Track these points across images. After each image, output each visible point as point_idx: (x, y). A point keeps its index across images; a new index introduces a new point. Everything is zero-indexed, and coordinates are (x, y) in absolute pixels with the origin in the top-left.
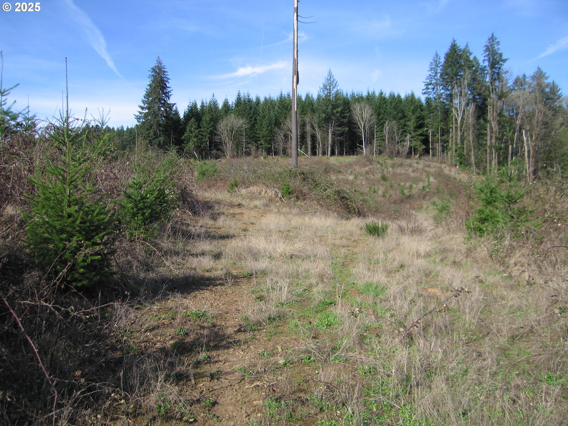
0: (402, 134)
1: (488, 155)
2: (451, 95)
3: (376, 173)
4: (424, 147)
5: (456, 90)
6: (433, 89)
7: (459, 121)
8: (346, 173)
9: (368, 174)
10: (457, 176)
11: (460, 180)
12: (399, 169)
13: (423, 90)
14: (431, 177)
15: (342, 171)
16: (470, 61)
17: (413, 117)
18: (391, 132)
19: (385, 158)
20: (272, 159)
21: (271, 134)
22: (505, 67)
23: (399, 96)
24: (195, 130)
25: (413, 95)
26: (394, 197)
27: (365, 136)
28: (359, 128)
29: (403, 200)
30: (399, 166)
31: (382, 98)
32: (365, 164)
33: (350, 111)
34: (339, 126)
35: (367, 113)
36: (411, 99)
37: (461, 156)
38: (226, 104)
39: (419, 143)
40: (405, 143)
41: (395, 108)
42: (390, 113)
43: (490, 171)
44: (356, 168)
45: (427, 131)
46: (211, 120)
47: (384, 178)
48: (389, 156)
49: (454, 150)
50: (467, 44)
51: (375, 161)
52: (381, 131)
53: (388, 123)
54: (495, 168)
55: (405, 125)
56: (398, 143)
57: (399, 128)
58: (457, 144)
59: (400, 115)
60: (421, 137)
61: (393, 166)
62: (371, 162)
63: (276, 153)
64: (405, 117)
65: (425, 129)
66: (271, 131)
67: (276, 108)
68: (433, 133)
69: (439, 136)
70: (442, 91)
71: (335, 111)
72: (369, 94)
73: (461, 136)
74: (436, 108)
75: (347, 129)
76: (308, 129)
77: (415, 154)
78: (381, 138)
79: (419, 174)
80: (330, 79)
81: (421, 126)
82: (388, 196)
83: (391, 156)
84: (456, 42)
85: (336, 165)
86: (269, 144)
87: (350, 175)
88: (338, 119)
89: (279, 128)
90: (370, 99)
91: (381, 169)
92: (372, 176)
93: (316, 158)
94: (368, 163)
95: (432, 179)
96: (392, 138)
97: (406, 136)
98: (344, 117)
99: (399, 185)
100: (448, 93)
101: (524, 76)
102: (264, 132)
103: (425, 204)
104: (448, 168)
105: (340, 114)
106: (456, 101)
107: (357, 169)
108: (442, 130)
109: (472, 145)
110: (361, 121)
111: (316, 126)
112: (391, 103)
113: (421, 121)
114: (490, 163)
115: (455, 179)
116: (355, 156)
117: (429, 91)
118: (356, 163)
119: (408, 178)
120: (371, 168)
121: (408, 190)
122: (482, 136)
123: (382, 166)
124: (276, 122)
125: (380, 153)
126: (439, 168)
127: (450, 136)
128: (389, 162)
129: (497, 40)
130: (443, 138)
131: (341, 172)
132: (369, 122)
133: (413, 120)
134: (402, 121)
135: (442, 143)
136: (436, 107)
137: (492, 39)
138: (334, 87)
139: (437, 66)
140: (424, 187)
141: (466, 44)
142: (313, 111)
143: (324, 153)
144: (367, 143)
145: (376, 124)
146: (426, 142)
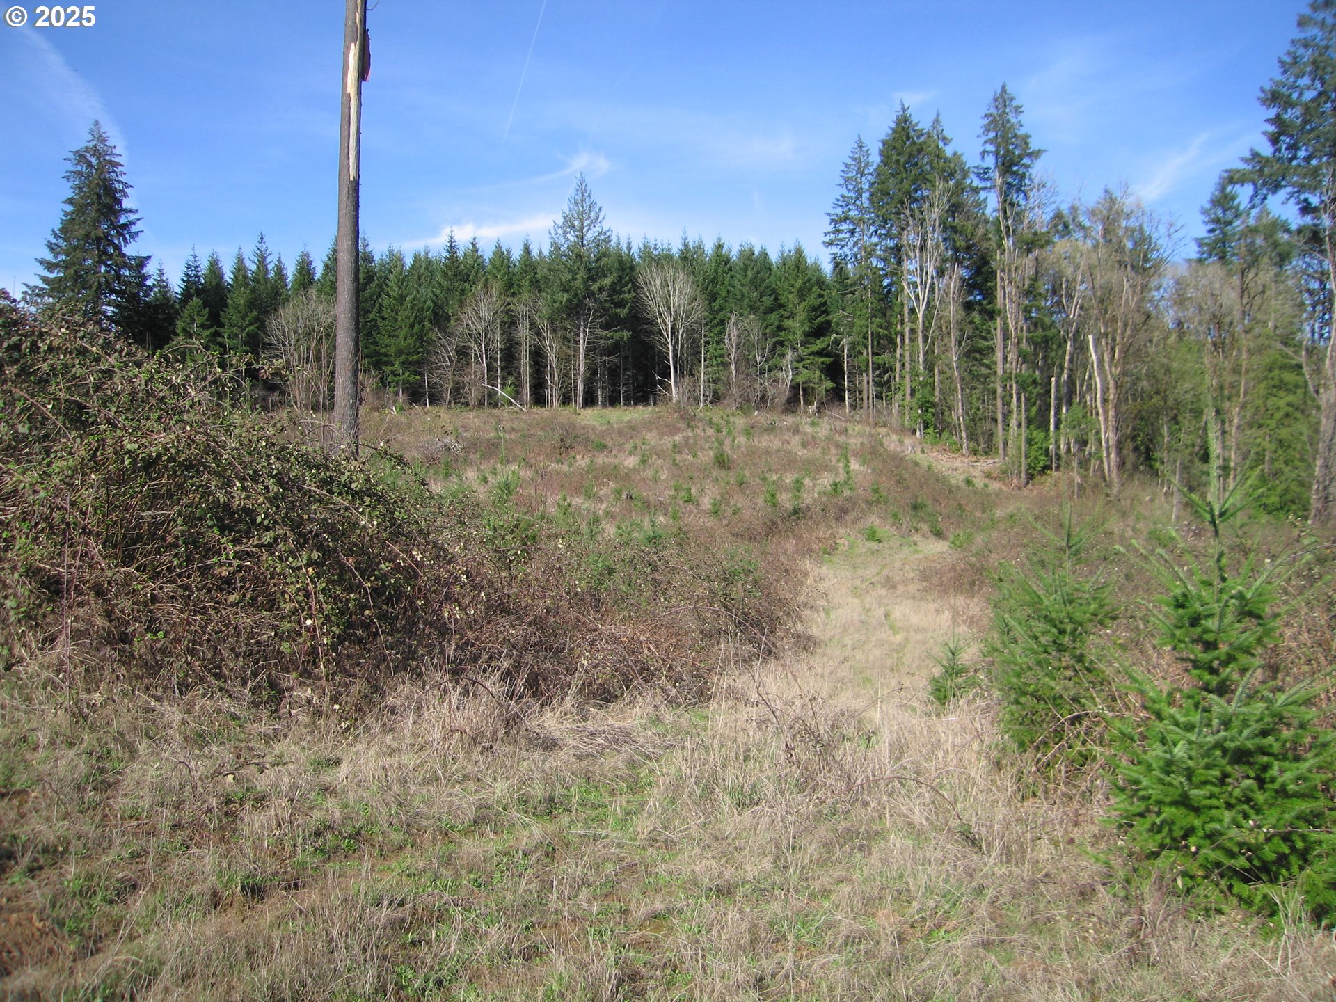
0: (773, 350)
1: (999, 403)
2: (897, 249)
3: (702, 449)
4: (829, 384)
5: (911, 237)
6: (852, 232)
7: (920, 315)
8: (619, 451)
9: (680, 452)
10: (919, 457)
11: (929, 467)
12: (766, 437)
13: (826, 234)
14: (852, 460)
15: (609, 443)
16: (947, 160)
17: (800, 307)
18: (744, 345)
19: (728, 411)
20: (425, 415)
21: (422, 346)
22: (1037, 170)
23: (764, 255)
24: (200, 330)
25: (799, 252)
26: (747, 514)
27: (675, 356)
28: (661, 334)
29: (774, 523)
30: (766, 430)
31: (721, 259)
32: (675, 427)
33: (636, 287)
34: (607, 326)
35: (681, 293)
36: (797, 263)
37: (926, 406)
38: (305, 268)
39: (818, 373)
40: (781, 375)
41: (755, 284)
42: (743, 295)
43: (1006, 444)
44: (649, 436)
45: (837, 342)
46: (251, 305)
47: (722, 462)
48: (740, 408)
49: (908, 392)
50: (938, 115)
51: (700, 420)
52: (718, 343)
53: (737, 320)
54: (1020, 434)
55: (780, 328)
56: (762, 373)
57: (764, 334)
58: (915, 375)
59: (767, 301)
60: (822, 360)
61: (749, 431)
62: (690, 421)
63: (435, 399)
64: (781, 306)
65: (834, 336)
66: (421, 338)
67: (438, 277)
68: (853, 346)
69: (867, 355)
70: (875, 240)
71: (595, 287)
72: (686, 246)
73: (926, 354)
74: (859, 281)
75: (626, 335)
76: (521, 334)
77: (808, 403)
78: (719, 360)
79: (818, 452)
80: (583, 201)
81: (820, 331)
82: (729, 511)
83: (744, 406)
84: (908, 112)
85: (594, 428)
86: (417, 373)
87: (630, 454)
88: (604, 309)
89: (443, 329)
90: (689, 258)
91: (717, 439)
92: (690, 458)
93: (541, 413)
94: (681, 425)
95: (855, 465)
96: (746, 361)
97: (783, 356)
98: (621, 304)
99: (764, 479)
100: (891, 243)
101: (1074, 209)
102: (404, 339)
103: (846, 536)
104: (894, 437)
105: (610, 296)
106: (911, 265)
107: (652, 438)
108: (877, 336)
109: (956, 374)
110: (664, 311)
111: (543, 324)
112: (745, 269)
113: (821, 319)
114: (1006, 425)
115: (917, 464)
116: (650, 408)
117: (841, 236)
118: (648, 425)
119: (790, 462)
120: (688, 438)
121: (790, 495)
122: (978, 356)
123: (719, 431)
124: (436, 314)
125: (716, 398)
126: (871, 435)
127: (898, 356)
128: (740, 421)
129: (1015, 103)
130: (880, 359)
131: (605, 447)
132: (687, 317)
133: (801, 316)
134: (773, 317)
135: (877, 372)
136: (861, 277)
137: (1003, 99)
138: (593, 223)
139: (862, 174)
140: (835, 485)
141: (933, 117)
142: (537, 285)
143: (566, 400)
144: (682, 373)
145: (706, 324)
146: (834, 371)
